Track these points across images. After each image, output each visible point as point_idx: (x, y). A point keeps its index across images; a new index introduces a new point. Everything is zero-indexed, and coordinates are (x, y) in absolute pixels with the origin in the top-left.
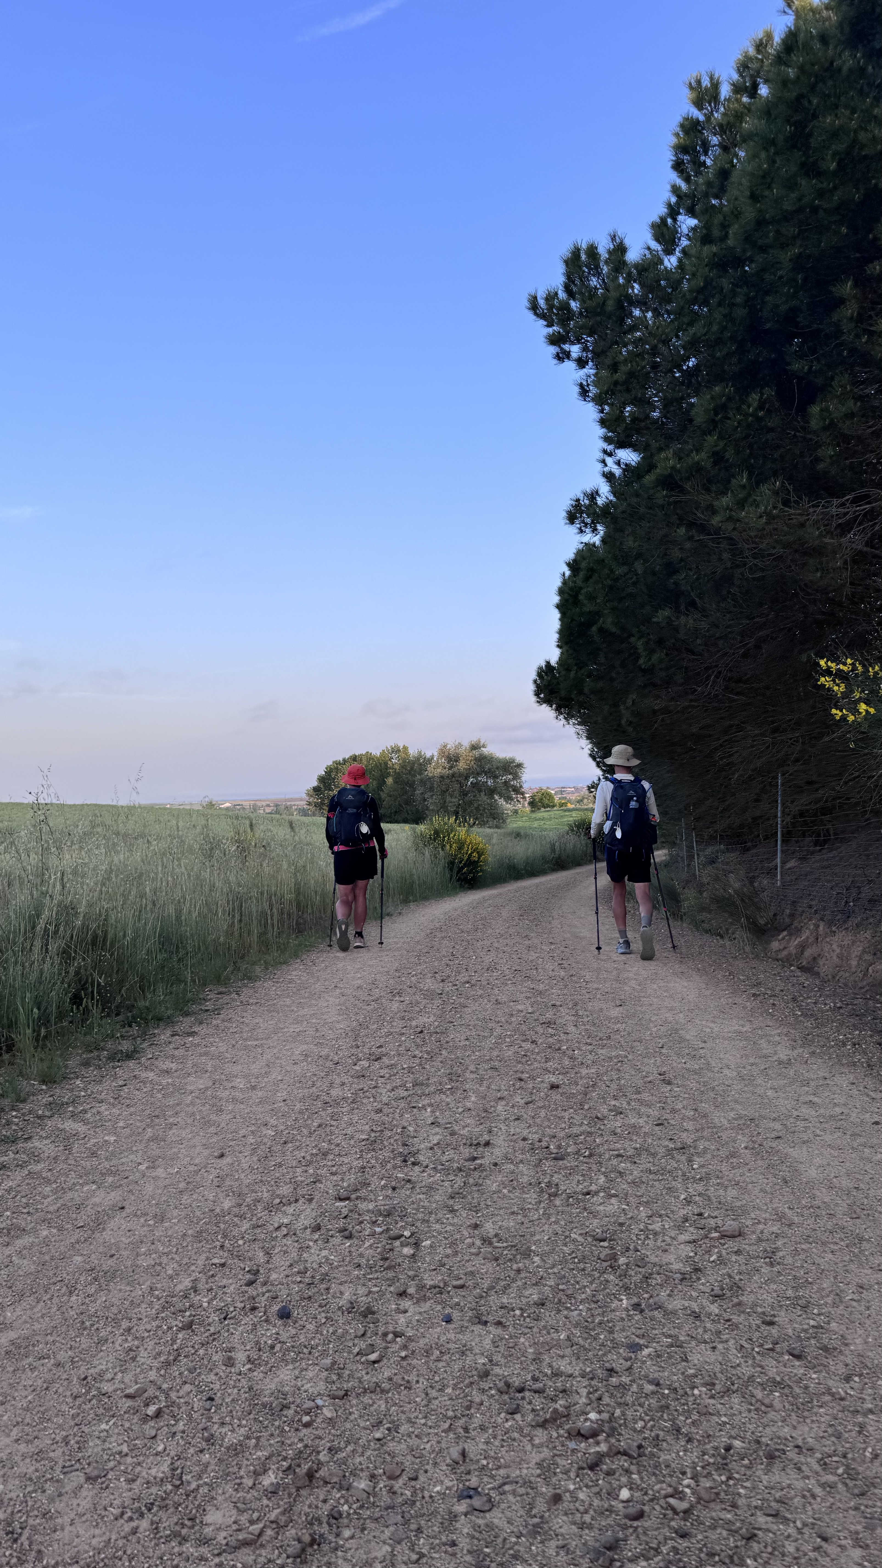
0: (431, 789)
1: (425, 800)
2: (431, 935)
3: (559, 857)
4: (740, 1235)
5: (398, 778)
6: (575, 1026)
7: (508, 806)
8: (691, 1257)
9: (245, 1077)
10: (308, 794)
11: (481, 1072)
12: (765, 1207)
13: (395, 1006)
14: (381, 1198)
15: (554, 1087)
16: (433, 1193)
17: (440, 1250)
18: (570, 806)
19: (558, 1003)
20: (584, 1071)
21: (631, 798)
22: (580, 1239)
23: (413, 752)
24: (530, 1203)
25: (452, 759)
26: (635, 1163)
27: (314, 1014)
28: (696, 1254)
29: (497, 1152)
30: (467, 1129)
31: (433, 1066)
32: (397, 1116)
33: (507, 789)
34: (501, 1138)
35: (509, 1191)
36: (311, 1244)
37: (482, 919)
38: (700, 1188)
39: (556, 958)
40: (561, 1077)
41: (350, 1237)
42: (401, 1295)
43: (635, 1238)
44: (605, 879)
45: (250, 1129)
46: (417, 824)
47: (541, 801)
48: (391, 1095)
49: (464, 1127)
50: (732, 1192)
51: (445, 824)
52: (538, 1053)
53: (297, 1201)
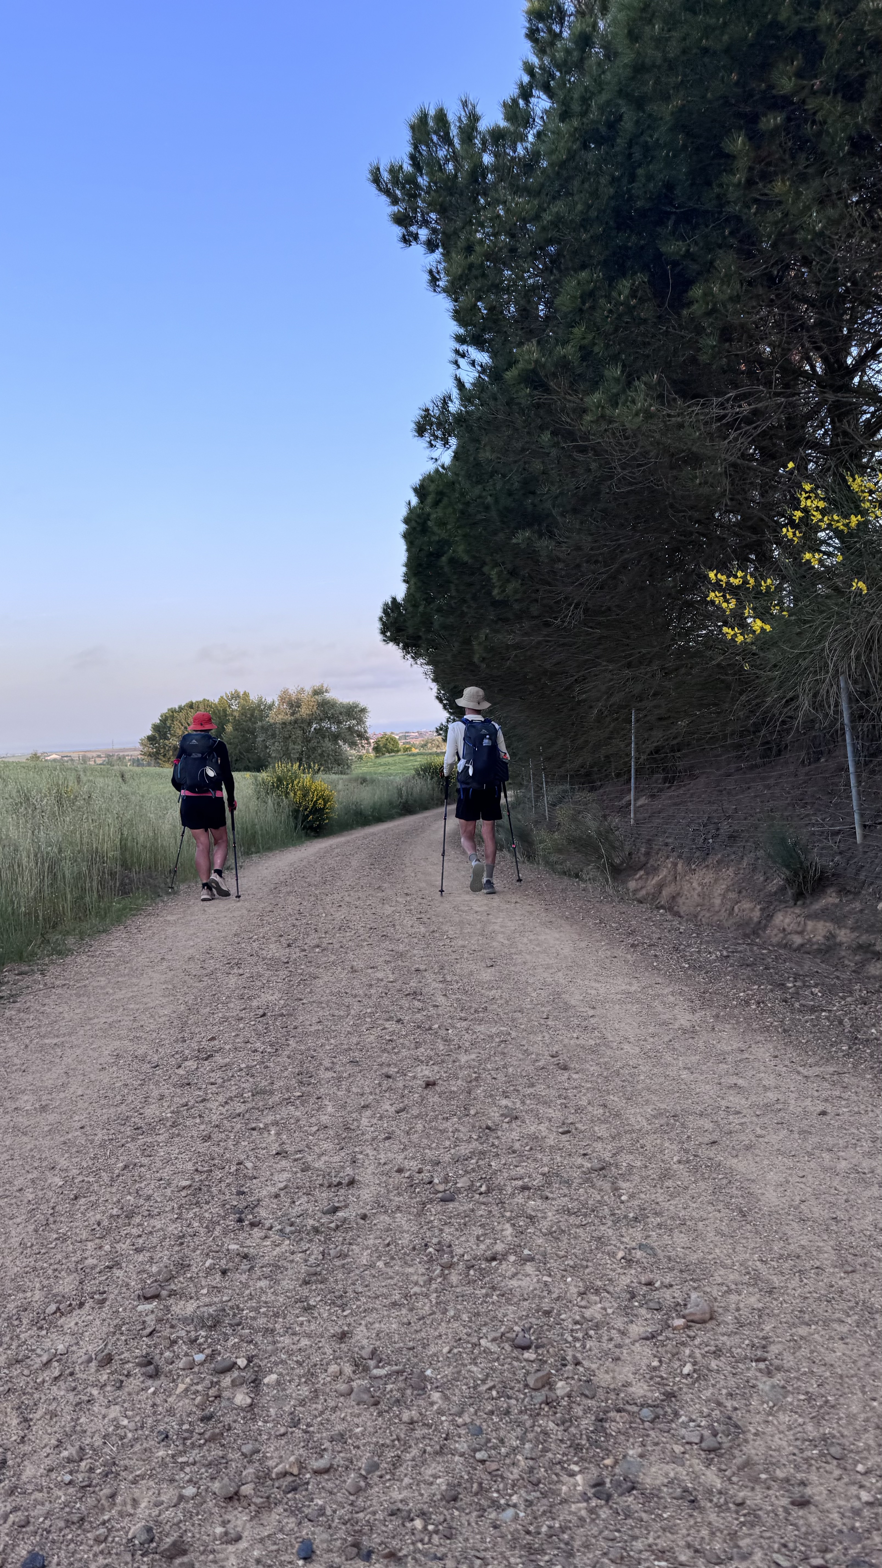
0: (273, 736)
1: (267, 747)
2: (275, 890)
3: (407, 801)
4: (711, 1318)
5: (237, 725)
6: (445, 995)
7: (353, 752)
8: (655, 1369)
9: (34, 1092)
10: (142, 744)
11: (338, 1068)
12: (729, 1262)
13: (232, 981)
14: (205, 1291)
15: (429, 1084)
16: (280, 1276)
17: (291, 1389)
18: (414, 751)
19: (422, 967)
20: (463, 1058)
21: (484, 736)
22: (494, 1348)
23: (253, 698)
24: (416, 1284)
25: (294, 705)
26: (547, 1198)
27: (132, 997)
28: (660, 1361)
29: (366, 1194)
30: (324, 1158)
31: (277, 1064)
32: (230, 1143)
33: (352, 734)
34: (369, 1171)
35: (386, 1264)
36: (95, 1392)
37: (330, 870)
38: (637, 1233)
39: (414, 912)
40: (436, 1068)
41: (155, 1375)
42: (231, 1499)
43: (570, 1339)
44: (454, 822)
45: (30, 1176)
46: (259, 771)
47: (385, 747)
48: (224, 1110)
49: (320, 1156)
50: (681, 1239)
51: (288, 771)
52: (406, 1036)
53: (81, 1305)
